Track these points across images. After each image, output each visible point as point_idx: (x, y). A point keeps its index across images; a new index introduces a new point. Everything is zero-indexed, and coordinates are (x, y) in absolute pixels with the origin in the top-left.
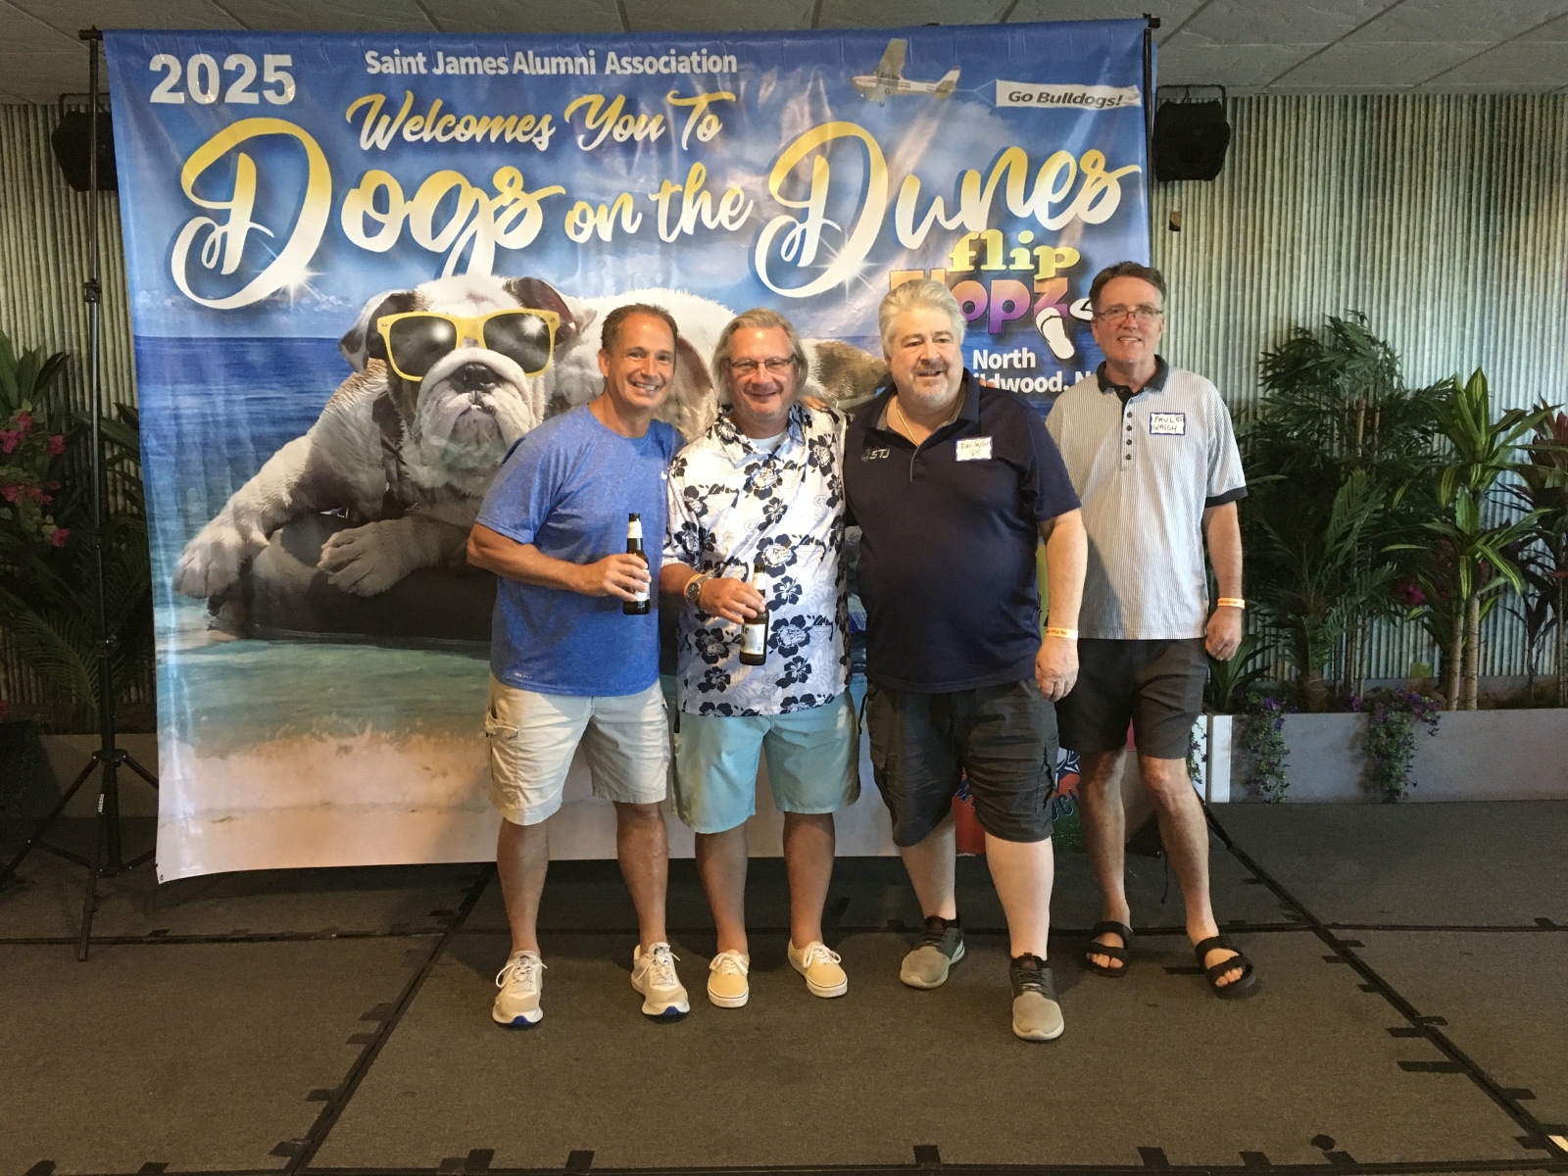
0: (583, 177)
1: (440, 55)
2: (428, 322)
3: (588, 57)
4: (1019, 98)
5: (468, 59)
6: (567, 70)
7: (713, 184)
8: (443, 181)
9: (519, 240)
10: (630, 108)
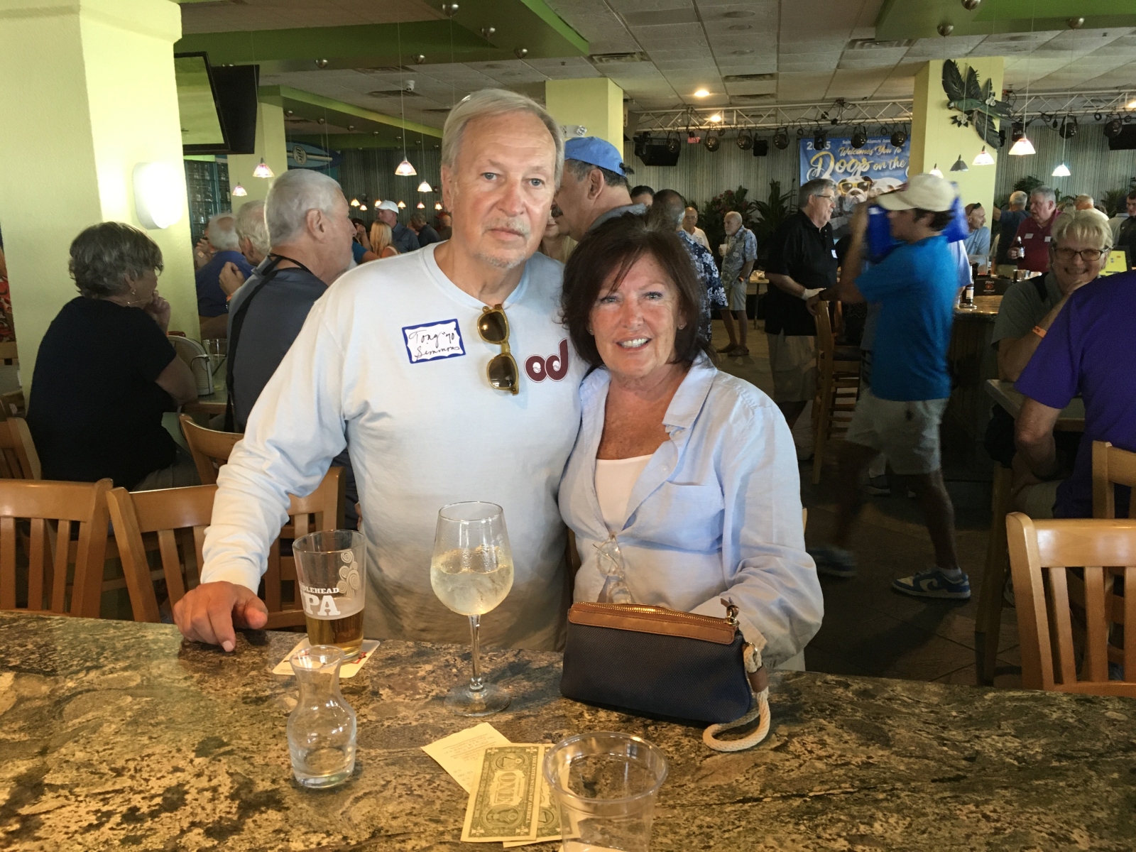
0: (877, 159)
2: (848, 184)
3: (879, 140)
6: (876, 142)
7: (899, 160)
8: (853, 160)
9: (865, 170)
10: (886, 148)
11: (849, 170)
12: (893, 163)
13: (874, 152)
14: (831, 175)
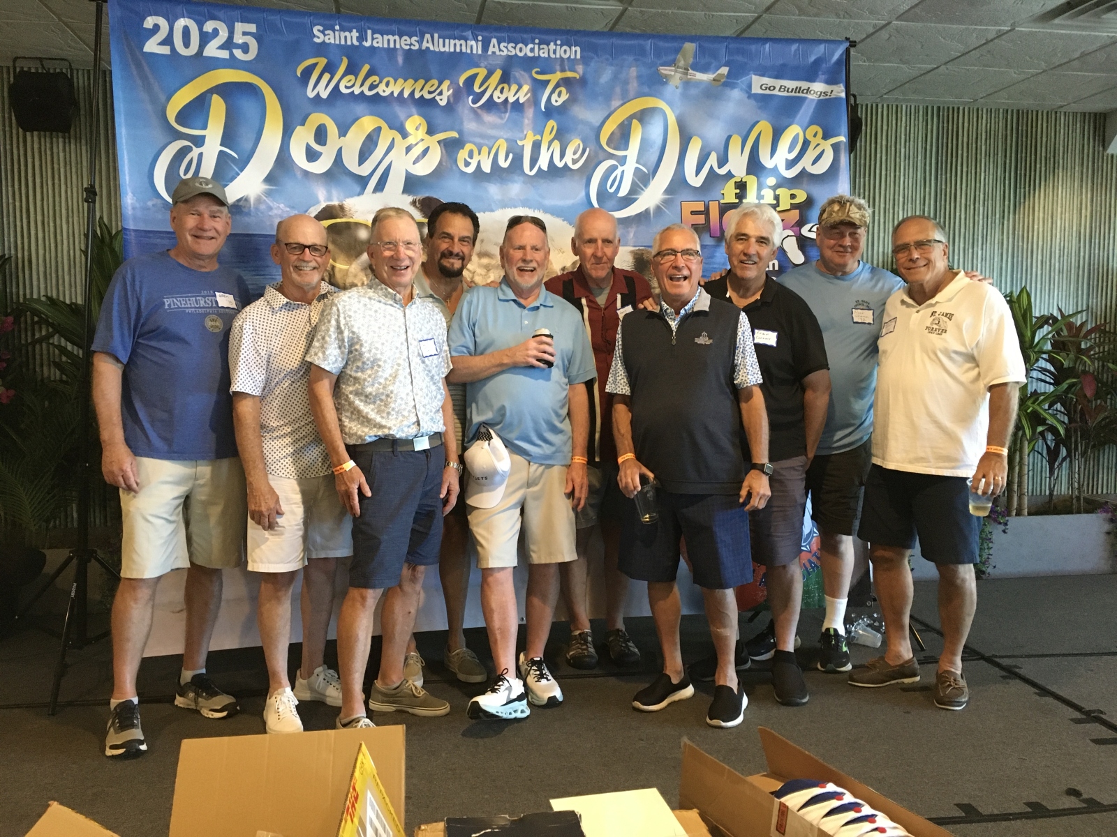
0: (471, 125)
1: (369, 32)
2: (353, 226)
3: (477, 41)
4: (766, 88)
5: (390, 37)
6: (461, 50)
7: (562, 136)
8: (368, 123)
9: (424, 169)
10: (505, 79)
11: (351, 162)
12: (536, 146)
13: (457, 96)
14: (269, 179)
